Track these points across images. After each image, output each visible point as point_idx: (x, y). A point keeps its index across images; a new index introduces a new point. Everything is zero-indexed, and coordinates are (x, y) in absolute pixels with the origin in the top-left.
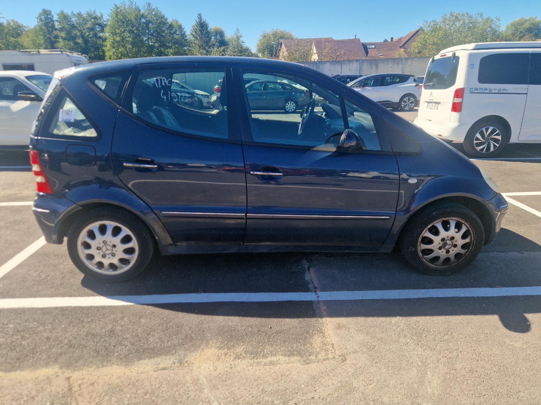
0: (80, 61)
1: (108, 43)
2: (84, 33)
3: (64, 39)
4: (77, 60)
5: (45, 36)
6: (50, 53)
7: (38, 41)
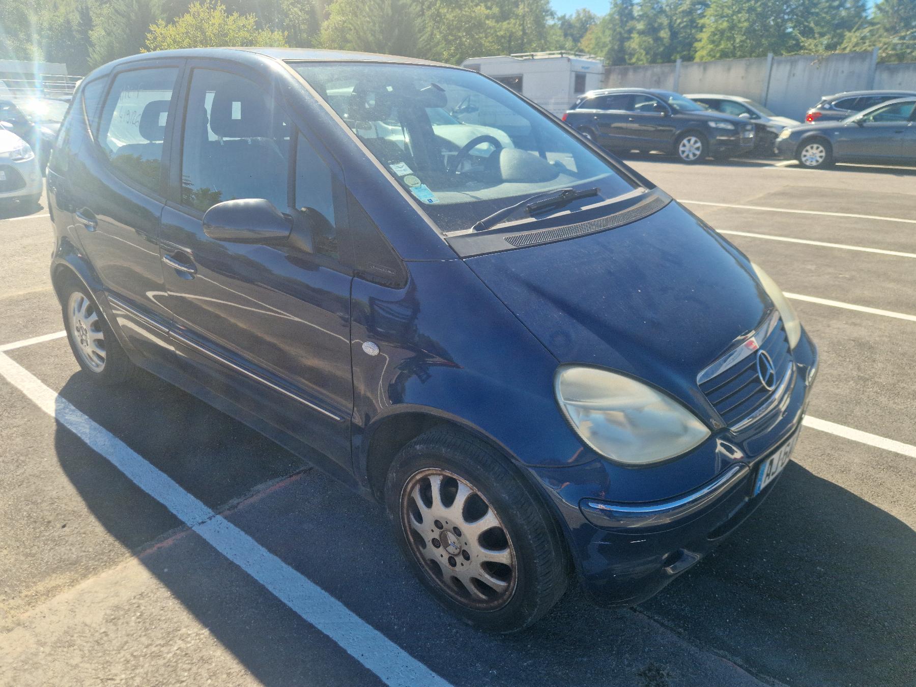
0: (588, 68)
1: (704, 36)
2: (673, 21)
3: (641, 33)
4: (583, 67)
5: (615, 30)
6: (547, 57)
7: (603, 40)
